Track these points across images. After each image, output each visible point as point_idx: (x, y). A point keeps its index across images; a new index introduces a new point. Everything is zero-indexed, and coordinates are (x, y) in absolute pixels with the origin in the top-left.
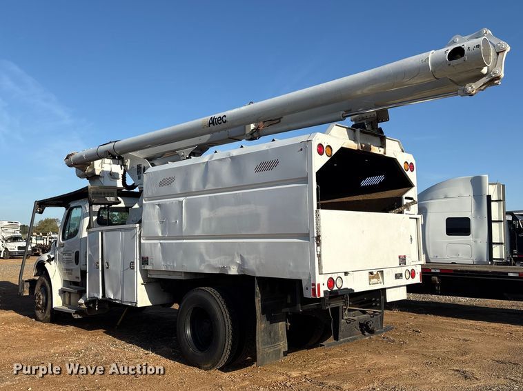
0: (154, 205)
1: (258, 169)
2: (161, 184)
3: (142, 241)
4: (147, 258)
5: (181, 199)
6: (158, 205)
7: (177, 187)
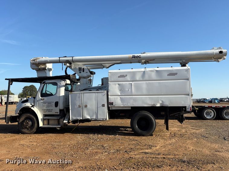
0: (116, 84)
1: (168, 75)
2: (119, 77)
3: (109, 97)
4: (113, 103)
5: (131, 82)
6: (118, 84)
7: (128, 78)
